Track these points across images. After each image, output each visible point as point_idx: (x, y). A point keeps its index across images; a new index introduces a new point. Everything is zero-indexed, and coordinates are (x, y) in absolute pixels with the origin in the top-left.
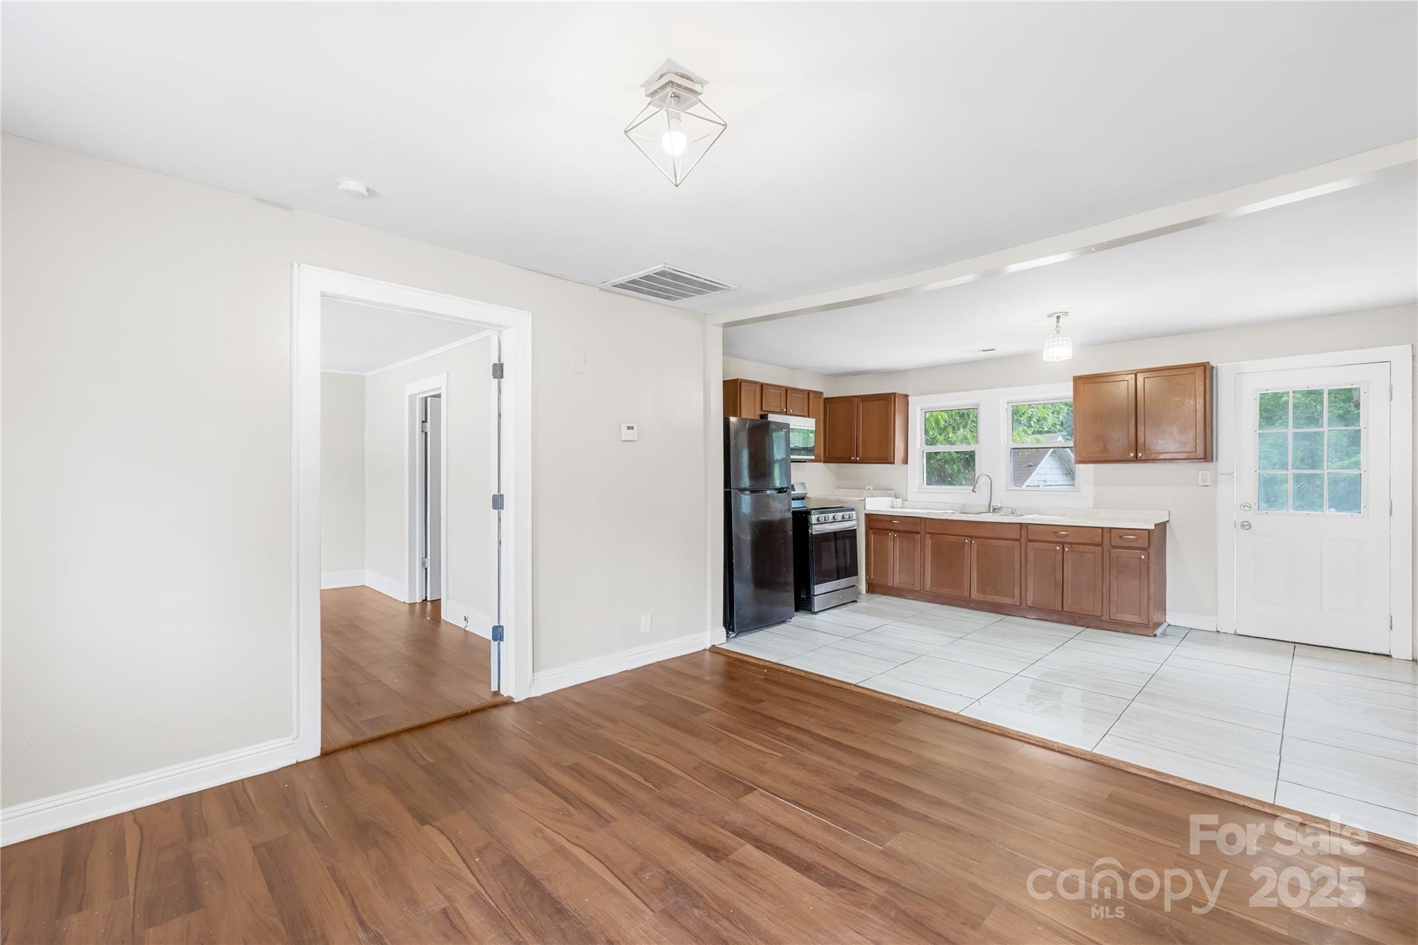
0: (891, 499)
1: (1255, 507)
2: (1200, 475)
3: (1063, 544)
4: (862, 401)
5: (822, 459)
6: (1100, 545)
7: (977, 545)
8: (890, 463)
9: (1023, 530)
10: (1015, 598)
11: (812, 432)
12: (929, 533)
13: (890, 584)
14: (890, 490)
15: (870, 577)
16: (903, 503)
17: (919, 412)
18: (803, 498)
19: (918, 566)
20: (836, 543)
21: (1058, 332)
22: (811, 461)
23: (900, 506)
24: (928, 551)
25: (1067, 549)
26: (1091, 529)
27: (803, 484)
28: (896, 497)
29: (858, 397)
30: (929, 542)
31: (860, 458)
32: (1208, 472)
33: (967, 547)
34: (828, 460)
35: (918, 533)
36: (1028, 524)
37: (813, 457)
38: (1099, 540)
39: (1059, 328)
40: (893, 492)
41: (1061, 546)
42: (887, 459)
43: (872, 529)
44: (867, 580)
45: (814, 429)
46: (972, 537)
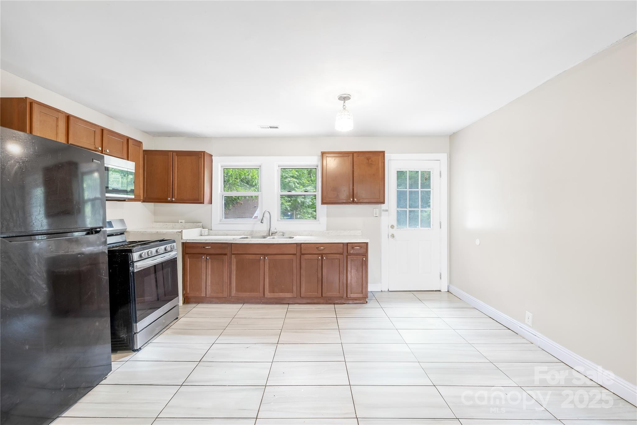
0: (200, 229)
1: (396, 227)
2: (374, 211)
3: (322, 255)
4: (177, 155)
5: (142, 198)
6: (342, 254)
7: (269, 260)
8: (201, 203)
9: (298, 248)
10: (294, 293)
11: (131, 173)
12: (233, 254)
13: (203, 295)
14: (200, 223)
15: (186, 292)
16: (209, 232)
17: (220, 168)
18: (122, 234)
19: (226, 279)
20: (156, 275)
21: (344, 109)
22: (130, 200)
23: (207, 234)
24: (234, 267)
25: (325, 258)
26: (337, 244)
27: (122, 221)
28: (203, 228)
29: (173, 152)
30: (234, 261)
31: (175, 199)
32: (377, 209)
33: (262, 262)
34: (147, 199)
35: (226, 254)
36: (301, 243)
37: (133, 197)
38: (341, 251)
39: (345, 107)
40: (201, 224)
41: (321, 256)
42: (198, 200)
43: (187, 254)
44: (183, 295)
45: (134, 171)
46: (265, 255)
